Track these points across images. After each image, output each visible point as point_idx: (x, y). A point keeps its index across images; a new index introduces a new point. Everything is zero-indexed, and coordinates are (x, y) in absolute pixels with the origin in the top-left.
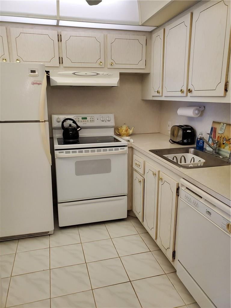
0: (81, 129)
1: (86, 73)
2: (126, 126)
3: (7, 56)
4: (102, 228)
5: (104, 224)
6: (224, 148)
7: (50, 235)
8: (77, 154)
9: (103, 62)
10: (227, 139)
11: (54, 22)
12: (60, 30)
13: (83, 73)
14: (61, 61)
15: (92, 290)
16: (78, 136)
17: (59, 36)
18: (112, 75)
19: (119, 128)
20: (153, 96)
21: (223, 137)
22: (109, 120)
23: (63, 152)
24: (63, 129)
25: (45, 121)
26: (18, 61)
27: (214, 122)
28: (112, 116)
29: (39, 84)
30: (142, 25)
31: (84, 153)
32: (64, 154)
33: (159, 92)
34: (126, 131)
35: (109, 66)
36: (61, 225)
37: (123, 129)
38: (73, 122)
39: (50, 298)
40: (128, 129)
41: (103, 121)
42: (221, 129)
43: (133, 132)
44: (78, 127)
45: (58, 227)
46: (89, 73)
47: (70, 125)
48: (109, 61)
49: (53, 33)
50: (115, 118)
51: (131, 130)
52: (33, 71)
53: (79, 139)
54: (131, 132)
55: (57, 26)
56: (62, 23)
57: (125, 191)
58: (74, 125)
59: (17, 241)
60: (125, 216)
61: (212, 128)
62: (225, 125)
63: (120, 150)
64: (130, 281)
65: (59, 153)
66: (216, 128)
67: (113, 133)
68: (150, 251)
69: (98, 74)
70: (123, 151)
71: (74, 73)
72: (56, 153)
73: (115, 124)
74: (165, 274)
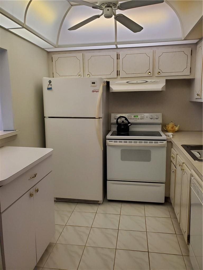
0: (131, 125)
1: (137, 81)
2: (173, 124)
3: (81, 73)
4: (141, 207)
5: (144, 205)
7: (99, 204)
8: (123, 143)
9: (152, 72)
11: (114, 46)
12: (118, 51)
13: (135, 82)
14: (118, 73)
15: (116, 249)
16: (129, 130)
17: (118, 55)
18: (159, 82)
19: (167, 125)
20: (196, 98)
22: (157, 118)
23: (112, 141)
24: (117, 124)
25: (99, 118)
26: (88, 76)
28: (160, 115)
29: (97, 92)
30: (185, 40)
31: (128, 144)
32: (113, 143)
33: (199, 95)
34: (172, 128)
35: (157, 75)
36: (109, 198)
37: (170, 127)
38: (125, 119)
39: (85, 246)
40: (175, 126)
41: (151, 119)
43: (179, 129)
44: (129, 123)
45: (106, 199)
46: (139, 81)
47: (123, 122)
48: (157, 71)
49: (114, 54)
50: (163, 116)
51: (177, 127)
52: (94, 83)
53: (129, 132)
54: (177, 129)
55: (117, 48)
56: (119, 46)
57: (163, 179)
58: (126, 122)
59: (76, 204)
60: (163, 201)
63: (159, 143)
64: (148, 252)
65: (110, 141)
67: (161, 129)
68: (176, 234)
69: (147, 82)
70: (161, 144)
71: (127, 82)
72: (108, 141)
73: (162, 121)
74: (182, 255)
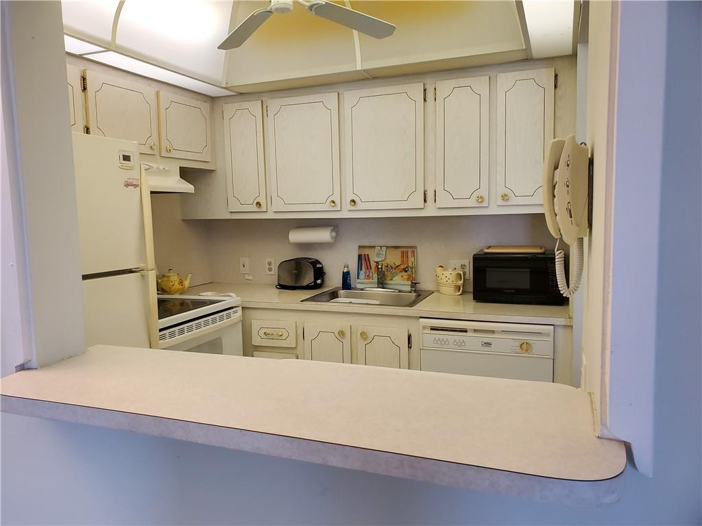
6: (391, 280)
10: (394, 266)
18: (170, 170)
20: (231, 212)
21: (386, 265)
27: (360, 247)
29: (135, 186)
34: (181, 283)
35: (165, 153)
42: (378, 255)
43: (190, 283)
48: (164, 142)
52: (126, 158)
61: (360, 257)
62: (384, 249)
66: (368, 255)
69: (150, 167)
